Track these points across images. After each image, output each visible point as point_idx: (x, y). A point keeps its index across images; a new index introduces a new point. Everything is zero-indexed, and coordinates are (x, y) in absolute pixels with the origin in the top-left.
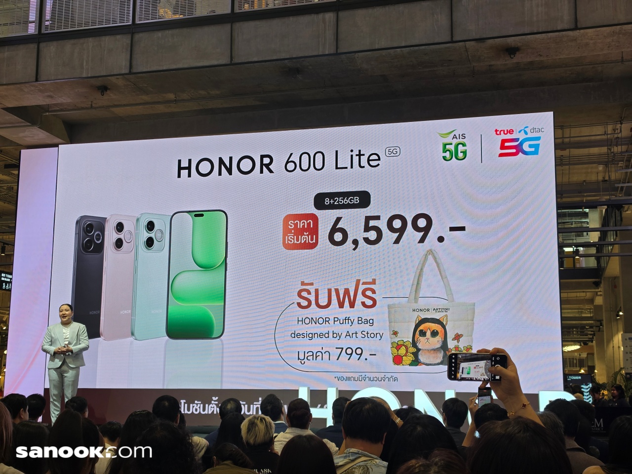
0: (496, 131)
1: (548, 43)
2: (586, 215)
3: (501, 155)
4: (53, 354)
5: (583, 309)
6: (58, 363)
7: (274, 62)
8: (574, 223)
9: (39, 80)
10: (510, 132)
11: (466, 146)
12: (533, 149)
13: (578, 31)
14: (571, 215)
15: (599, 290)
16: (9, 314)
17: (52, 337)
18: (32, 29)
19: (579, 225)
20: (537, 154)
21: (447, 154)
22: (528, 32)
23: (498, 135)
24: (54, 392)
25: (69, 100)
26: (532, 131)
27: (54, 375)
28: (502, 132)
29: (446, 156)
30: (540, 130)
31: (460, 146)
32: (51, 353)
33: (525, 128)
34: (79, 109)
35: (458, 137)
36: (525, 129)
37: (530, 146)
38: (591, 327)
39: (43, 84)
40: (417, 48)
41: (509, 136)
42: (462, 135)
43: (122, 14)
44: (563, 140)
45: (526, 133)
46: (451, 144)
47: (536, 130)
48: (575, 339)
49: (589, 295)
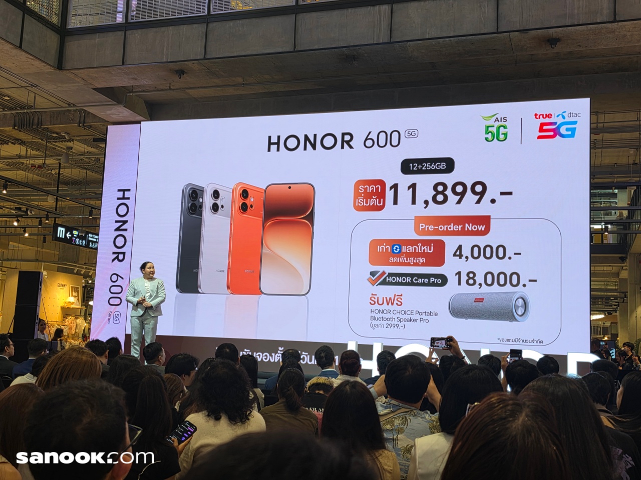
0: (536, 115)
1: (588, 34)
2: (615, 195)
3: (539, 137)
4: (136, 304)
5: (609, 282)
6: (140, 312)
7: (333, 50)
8: (604, 202)
9: (125, 64)
10: (548, 116)
11: (507, 128)
12: (570, 133)
13: (616, 23)
14: (601, 195)
15: (625, 264)
16: (95, 270)
17: (135, 290)
18: (120, 19)
19: (608, 205)
20: (574, 137)
21: (490, 136)
22: (569, 24)
23: (537, 118)
24: (135, 337)
25: (150, 83)
26: (569, 115)
27: (136, 322)
28: (541, 116)
29: (488, 138)
30: (577, 115)
31: (502, 128)
32: (134, 303)
33: (563, 112)
34: (158, 90)
35: (500, 120)
36: (563, 114)
37: (567, 130)
38: (616, 298)
39: (129, 68)
40: (464, 38)
41: (547, 120)
42: (504, 119)
43: (198, 6)
44: (597, 125)
45: (564, 117)
46: (493, 126)
47: (573, 115)
48: (600, 309)
49: (615, 269)
